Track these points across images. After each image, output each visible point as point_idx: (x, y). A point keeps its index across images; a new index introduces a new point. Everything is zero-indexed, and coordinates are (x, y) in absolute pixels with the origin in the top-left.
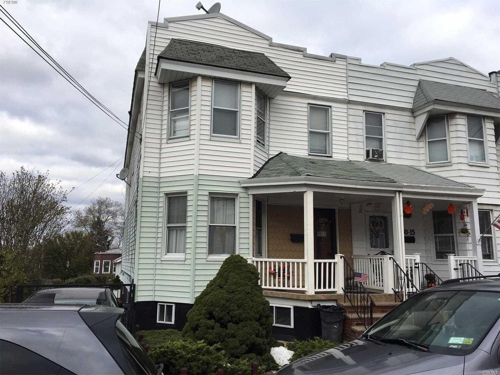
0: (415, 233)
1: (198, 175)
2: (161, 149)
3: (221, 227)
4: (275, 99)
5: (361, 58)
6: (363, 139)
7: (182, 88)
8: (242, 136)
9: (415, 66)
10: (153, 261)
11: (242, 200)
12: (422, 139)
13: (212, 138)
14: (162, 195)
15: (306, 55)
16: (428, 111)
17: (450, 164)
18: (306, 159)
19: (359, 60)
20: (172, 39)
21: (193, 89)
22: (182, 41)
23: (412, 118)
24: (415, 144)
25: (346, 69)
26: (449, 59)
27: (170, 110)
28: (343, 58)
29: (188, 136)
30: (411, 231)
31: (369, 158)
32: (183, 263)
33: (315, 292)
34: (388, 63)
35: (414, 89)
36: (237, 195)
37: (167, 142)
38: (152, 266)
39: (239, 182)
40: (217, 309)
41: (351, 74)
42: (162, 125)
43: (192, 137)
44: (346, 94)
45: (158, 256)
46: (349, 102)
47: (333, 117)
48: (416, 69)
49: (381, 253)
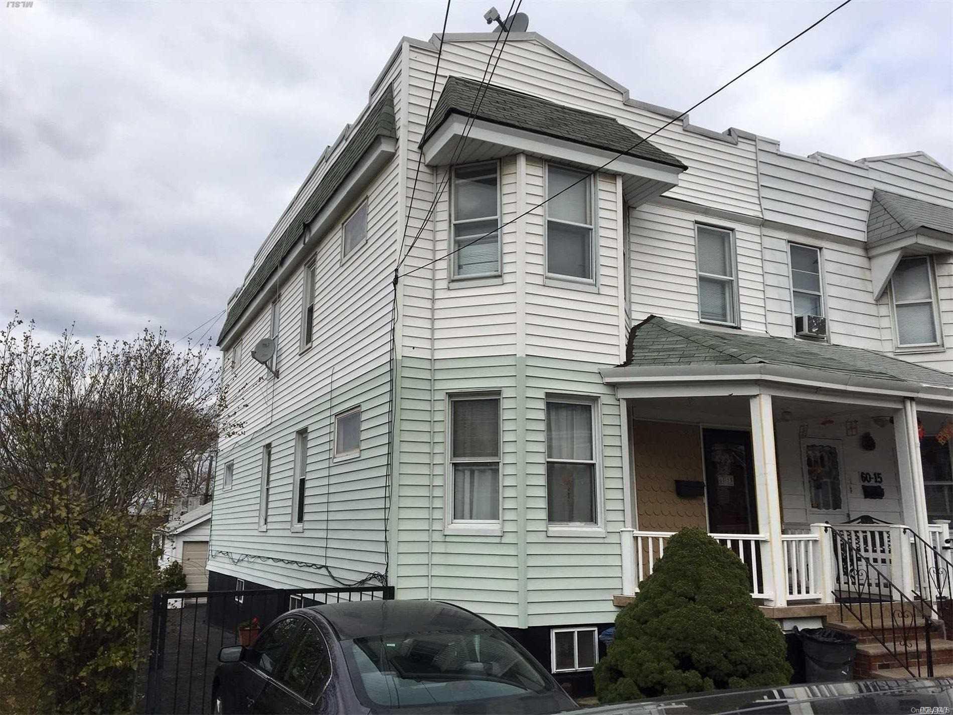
0: (883, 480)
1: (524, 356)
2: (433, 300)
3: (563, 465)
4: (637, 209)
5: (779, 142)
6: (787, 295)
7: (471, 179)
8: (603, 280)
9: (866, 163)
10: (424, 537)
11: (607, 410)
12: (885, 300)
13: (548, 282)
14: (441, 396)
15: (688, 129)
16: (902, 248)
17: (941, 349)
18: (697, 329)
19: (775, 144)
20: (450, 77)
21: (507, 180)
22: (469, 82)
23: (865, 260)
24: (873, 310)
25: (756, 160)
26: (917, 154)
27: (453, 222)
28: (750, 138)
29: (500, 276)
30: (875, 474)
31: (801, 333)
32: (497, 540)
33: (788, 601)
34: (825, 154)
35: (867, 206)
36: (595, 399)
37: (449, 287)
38: (424, 548)
39: (600, 373)
40: (702, 647)
41: (764, 169)
42: (434, 251)
43: (507, 278)
44: (758, 208)
45: (437, 526)
46: (764, 223)
47: (739, 251)
48: (868, 168)
49: (860, 520)
